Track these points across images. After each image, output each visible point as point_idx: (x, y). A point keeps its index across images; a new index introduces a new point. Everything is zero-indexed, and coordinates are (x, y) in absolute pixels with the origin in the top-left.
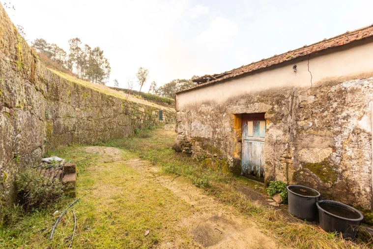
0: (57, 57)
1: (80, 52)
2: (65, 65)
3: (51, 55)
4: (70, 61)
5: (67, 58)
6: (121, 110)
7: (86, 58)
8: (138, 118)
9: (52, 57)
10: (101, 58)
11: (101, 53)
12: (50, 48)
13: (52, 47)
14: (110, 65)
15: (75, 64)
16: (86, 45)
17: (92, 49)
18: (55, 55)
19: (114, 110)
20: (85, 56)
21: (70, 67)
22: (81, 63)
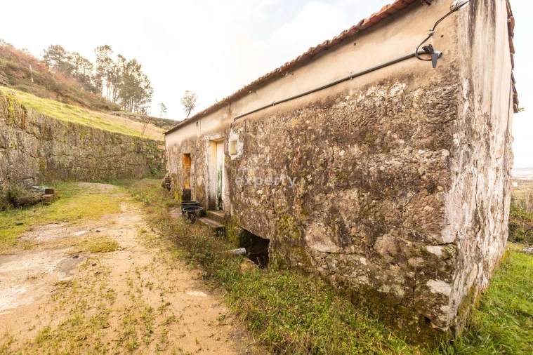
0: (81, 71)
1: (112, 65)
2: (92, 82)
3: (72, 68)
4: (99, 76)
5: (95, 73)
6: (132, 148)
7: (120, 74)
8: (156, 157)
9: (74, 71)
10: (139, 75)
11: (138, 68)
12: (69, 58)
13: (74, 56)
14: (151, 85)
15: (104, 81)
16: (120, 56)
17: (128, 61)
18: (76, 68)
19: (122, 148)
20: (118, 71)
21: (99, 84)
22: (113, 79)
